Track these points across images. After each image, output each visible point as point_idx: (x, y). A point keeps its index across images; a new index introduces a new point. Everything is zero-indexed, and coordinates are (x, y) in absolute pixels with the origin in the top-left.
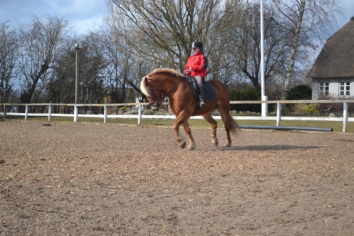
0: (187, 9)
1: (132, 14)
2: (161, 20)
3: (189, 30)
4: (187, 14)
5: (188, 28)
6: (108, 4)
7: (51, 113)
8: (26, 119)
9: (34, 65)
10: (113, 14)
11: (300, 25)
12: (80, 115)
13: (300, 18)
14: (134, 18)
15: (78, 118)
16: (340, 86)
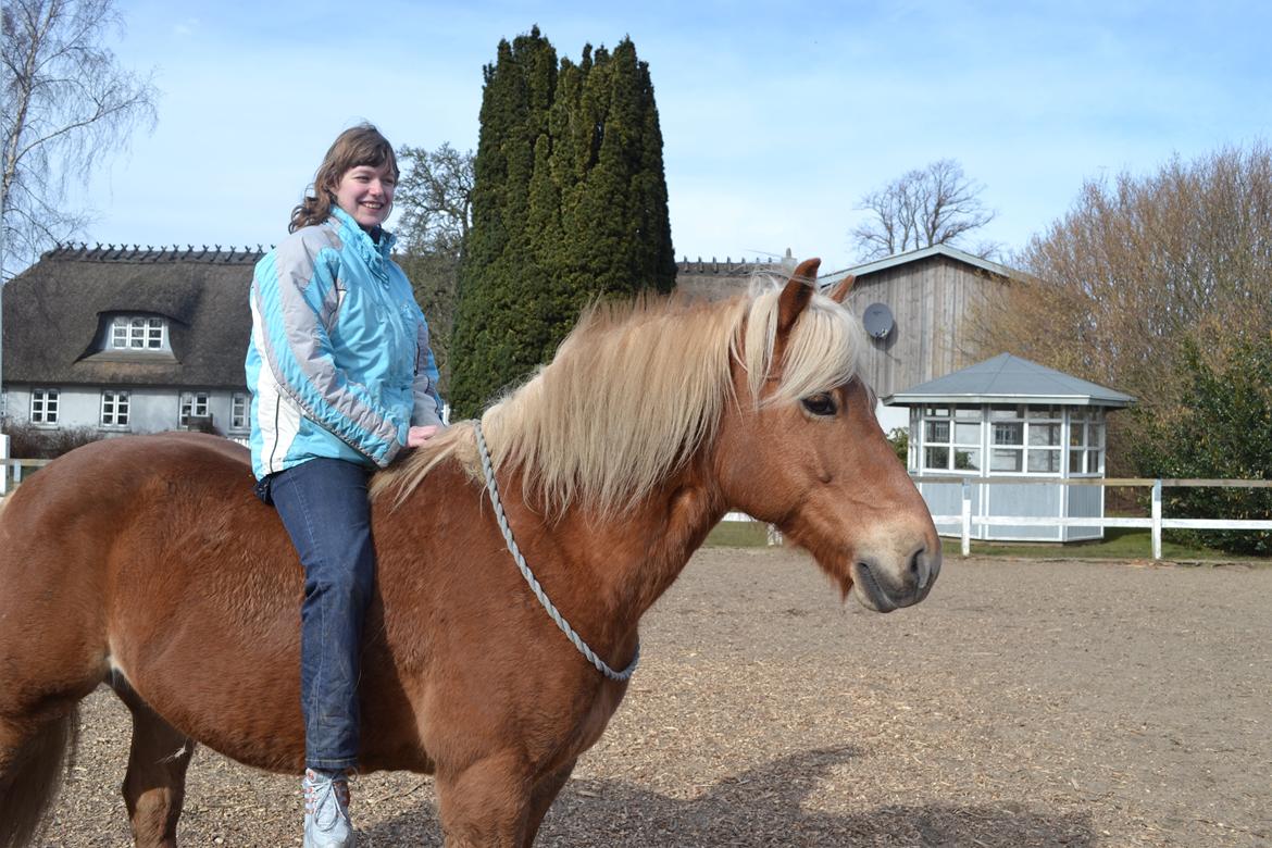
16: (33, 401)
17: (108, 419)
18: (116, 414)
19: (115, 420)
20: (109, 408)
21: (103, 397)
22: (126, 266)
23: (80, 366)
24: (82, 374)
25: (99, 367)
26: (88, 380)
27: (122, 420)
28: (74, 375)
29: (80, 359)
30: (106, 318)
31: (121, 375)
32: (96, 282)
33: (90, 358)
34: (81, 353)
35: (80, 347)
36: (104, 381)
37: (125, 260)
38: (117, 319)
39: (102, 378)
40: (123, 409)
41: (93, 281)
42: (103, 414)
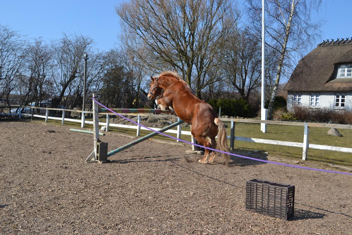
0: (190, 30)
1: (142, 33)
2: (166, 38)
3: (191, 47)
4: (189, 33)
5: (190, 46)
6: (121, 24)
7: (65, 118)
8: (46, 122)
9: (64, 75)
10: (127, 33)
11: (285, 46)
12: (86, 122)
13: (286, 40)
14: (143, 36)
15: (85, 124)
16: (311, 98)
17: (337, 105)
18: (340, 103)
19: (340, 105)
20: (338, 100)
21: (336, 96)
22: (347, 46)
23: (327, 84)
24: (328, 88)
25: (335, 85)
26: (330, 90)
27: (343, 105)
28: (325, 88)
29: (327, 82)
30: (337, 66)
31: (342, 87)
32: (336, 53)
33: (331, 82)
34: (328, 79)
35: (328, 78)
36: (335, 90)
37: (347, 44)
38: (342, 66)
39: (335, 89)
40: (343, 101)
41: (334, 53)
42: (335, 102)
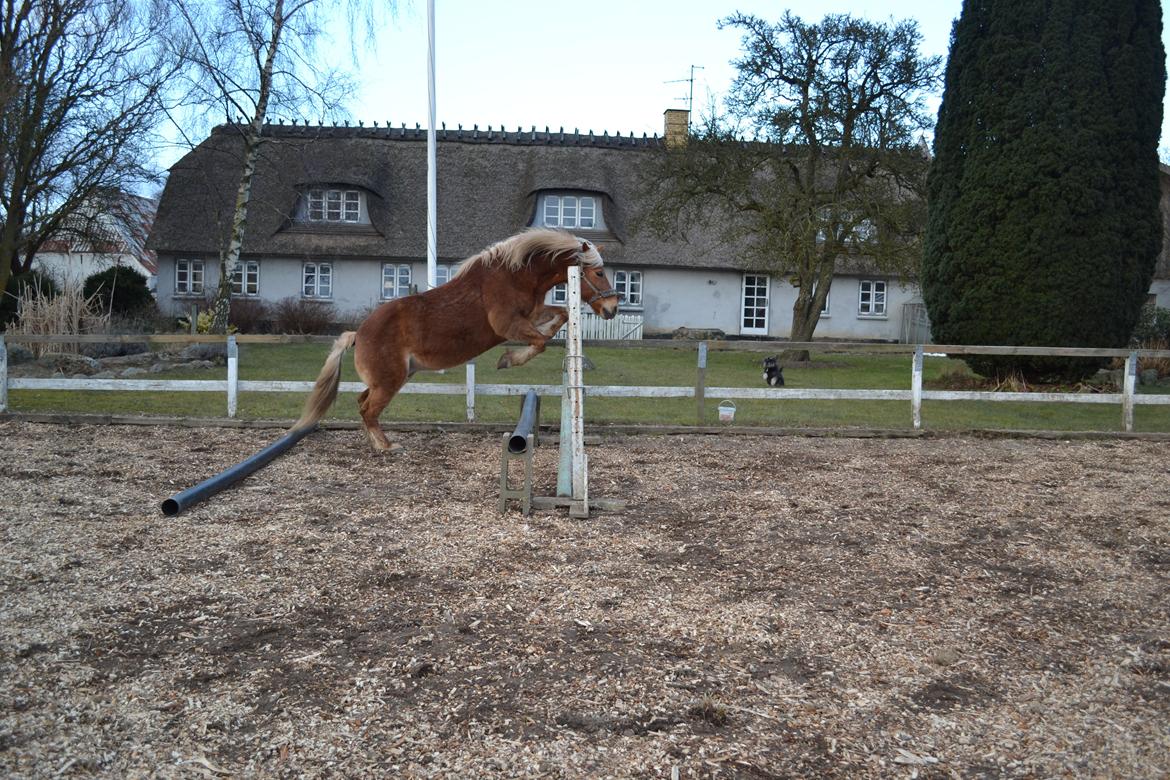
18: (317, 285)
23: (281, 238)
24: (283, 246)
25: (299, 238)
31: (324, 247)
33: (289, 231)
39: (304, 250)
42: (304, 285)
